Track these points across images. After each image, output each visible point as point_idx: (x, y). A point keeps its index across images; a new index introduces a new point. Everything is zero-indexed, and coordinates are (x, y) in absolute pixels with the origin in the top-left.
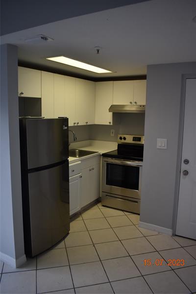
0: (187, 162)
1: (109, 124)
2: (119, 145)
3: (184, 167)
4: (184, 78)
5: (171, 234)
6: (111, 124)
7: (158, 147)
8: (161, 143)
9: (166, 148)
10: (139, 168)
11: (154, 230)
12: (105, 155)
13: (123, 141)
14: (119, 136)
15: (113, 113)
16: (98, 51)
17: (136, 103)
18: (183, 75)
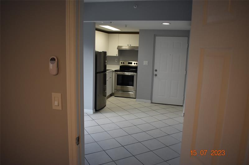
0: (156, 71)
1: (116, 55)
2: (120, 66)
3: (155, 73)
4: (155, 36)
5: (150, 102)
6: (118, 56)
7: (144, 65)
8: (145, 63)
9: (147, 65)
10: (133, 76)
11: (143, 102)
12: (115, 71)
13: (123, 64)
14: (121, 62)
15: (119, 50)
16: (126, 26)
17: (130, 45)
18: (154, 35)
